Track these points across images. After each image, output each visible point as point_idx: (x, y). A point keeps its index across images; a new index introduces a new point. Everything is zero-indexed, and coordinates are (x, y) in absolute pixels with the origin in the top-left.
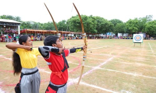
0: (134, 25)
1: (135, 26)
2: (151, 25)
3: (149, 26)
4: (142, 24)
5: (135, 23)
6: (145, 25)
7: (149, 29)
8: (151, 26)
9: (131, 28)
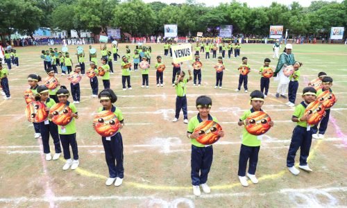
0: (91, 9)
1: (93, 14)
2: (124, 11)
3: (122, 13)
4: (110, 7)
5: (92, 4)
6: (114, 10)
7: (122, 19)
8: (125, 14)
9: (85, 16)
